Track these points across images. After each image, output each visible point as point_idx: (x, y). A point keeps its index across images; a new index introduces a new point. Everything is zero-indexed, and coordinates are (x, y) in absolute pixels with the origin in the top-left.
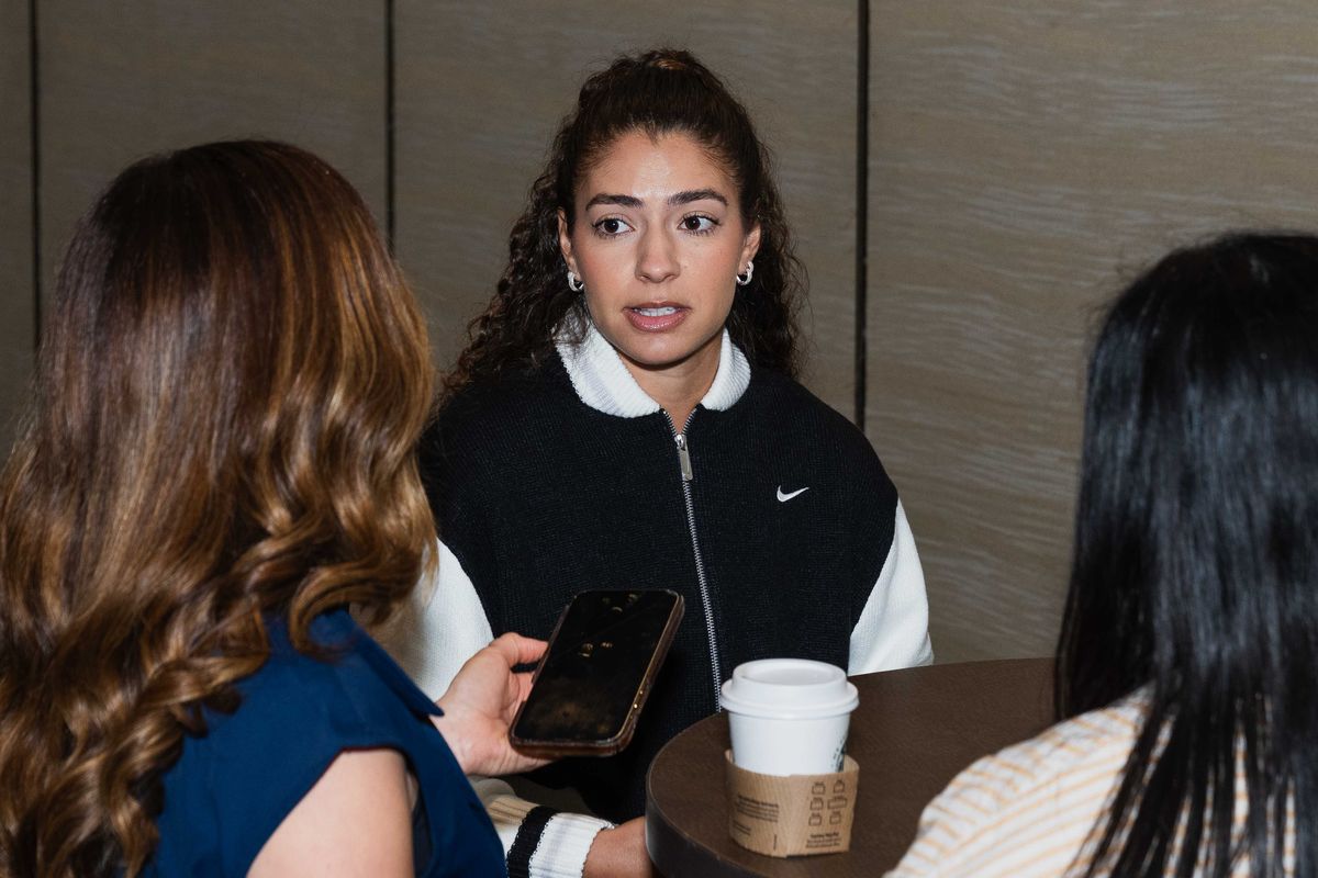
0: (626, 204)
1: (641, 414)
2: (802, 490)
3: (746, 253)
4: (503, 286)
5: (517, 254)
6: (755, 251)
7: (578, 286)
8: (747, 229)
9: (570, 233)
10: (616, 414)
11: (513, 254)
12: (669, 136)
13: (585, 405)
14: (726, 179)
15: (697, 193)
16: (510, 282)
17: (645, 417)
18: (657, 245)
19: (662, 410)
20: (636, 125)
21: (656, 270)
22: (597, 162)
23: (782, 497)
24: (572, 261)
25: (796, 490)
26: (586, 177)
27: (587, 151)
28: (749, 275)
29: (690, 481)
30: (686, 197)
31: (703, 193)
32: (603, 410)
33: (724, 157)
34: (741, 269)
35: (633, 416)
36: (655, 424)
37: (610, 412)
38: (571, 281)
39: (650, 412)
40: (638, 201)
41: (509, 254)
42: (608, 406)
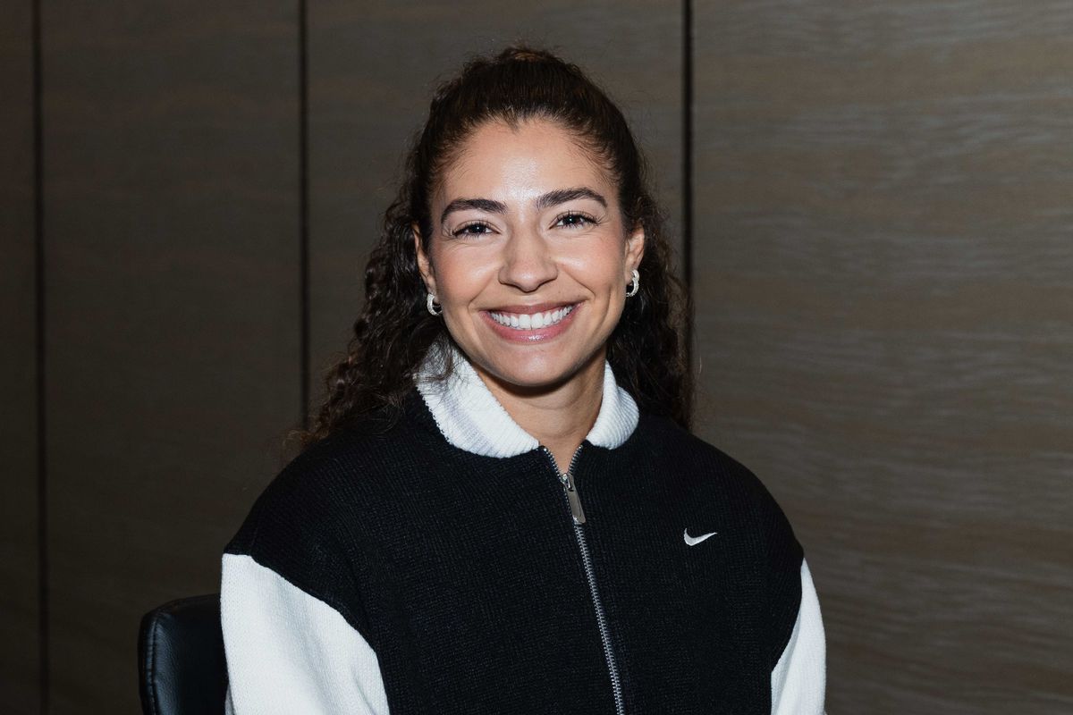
0: (486, 209)
1: (518, 452)
2: (710, 535)
3: (631, 260)
4: (360, 327)
5: (374, 289)
6: (640, 257)
7: (437, 310)
8: (629, 231)
9: (426, 249)
10: (489, 455)
11: (369, 290)
12: (531, 121)
13: (453, 446)
14: (602, 173)
15: (570, 192)
16: (367, 321)
17: (522, 455)
18: (527, 247)
19: (541, 448)
20: (493, 114)
21: (527, 277)
22: (452, 161)
23: (691, 541)
24: (431, 281)
25: (703, 534)
26: (442, 182)
27: (441, 151)
28: (636, 286)
29: (582, 525)
30: (557, 198)
31: (577, 192)
32: (473, 451)
33: (597, 145)
34: (627, 278)
35: (508, 455)
36: (536, 461)
37: (482, 453)
38: (430, 304)
39: (527, 449)
40: (500, 204)
41: (364, 292)
42: (479, 445)
